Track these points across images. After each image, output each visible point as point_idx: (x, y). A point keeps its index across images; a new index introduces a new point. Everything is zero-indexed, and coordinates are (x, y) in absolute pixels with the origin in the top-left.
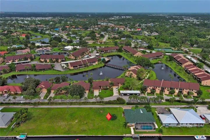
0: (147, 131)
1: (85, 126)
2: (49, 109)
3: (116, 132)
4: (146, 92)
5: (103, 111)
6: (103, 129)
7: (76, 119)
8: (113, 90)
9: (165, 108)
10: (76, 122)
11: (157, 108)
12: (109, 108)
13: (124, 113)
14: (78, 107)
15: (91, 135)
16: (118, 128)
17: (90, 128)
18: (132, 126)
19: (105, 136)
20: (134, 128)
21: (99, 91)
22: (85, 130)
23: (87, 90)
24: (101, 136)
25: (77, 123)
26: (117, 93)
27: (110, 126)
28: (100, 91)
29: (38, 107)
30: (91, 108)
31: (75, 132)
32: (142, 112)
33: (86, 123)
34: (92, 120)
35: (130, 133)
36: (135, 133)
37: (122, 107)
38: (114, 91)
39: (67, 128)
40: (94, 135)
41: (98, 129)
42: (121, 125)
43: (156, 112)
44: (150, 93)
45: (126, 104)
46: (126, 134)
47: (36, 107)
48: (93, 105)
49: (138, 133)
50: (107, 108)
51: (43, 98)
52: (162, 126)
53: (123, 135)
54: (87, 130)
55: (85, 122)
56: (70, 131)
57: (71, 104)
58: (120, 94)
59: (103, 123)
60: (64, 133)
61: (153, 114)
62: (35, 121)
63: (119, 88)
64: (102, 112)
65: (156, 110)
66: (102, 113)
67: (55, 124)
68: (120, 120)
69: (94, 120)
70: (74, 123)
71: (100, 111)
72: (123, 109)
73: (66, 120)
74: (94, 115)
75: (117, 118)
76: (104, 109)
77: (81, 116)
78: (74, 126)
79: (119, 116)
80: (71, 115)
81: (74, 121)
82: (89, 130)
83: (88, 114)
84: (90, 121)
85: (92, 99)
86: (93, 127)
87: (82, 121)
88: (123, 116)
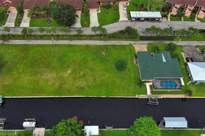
0: (169, 90)
1: (83, 81)
2: (26, 48)
3: (125, 90)
4: (170, 14)
5: (106, 53)
6: (108, 85)
7: (68, 67)
8: (118, 10)
9: (197, 47)
10: (69, 72)
11: (185, 46)
12: (114, 46)
13: (136, 57)
14: (69, 44)
15: (92, 97)
16: (128, 85)
17: (90, 84)
18: (147, 82)
19: (110, 97)
20: (150, 86)
21: (98, 11)
22: (83, 88)
23: (79, 10)
24: (105, 97)
25: (70, 74)
26: (125, 14)
27: (117, 81)
28: (100, 12)
29: (10, 43)
30: (87, 46)
31: (70, 91)
32: (164, 60)
33: (84, 76)
34: (91, 70)
35: (146, 93)
36: (152, 92)
37: (134, 45)
38: (120, 10)
39: (57, 84)
40: (95, 97)
41: (101, 85)
42: (132, 78)
43: (183, 54)
44: (175, 16)
45: (138, 39)
46: (139, 94)
47: (6, 43)
48: (90, 39)
49: (156, 94)
50: (111, 45)
51: (14, 23)
52: (190, 82)
53: (136, 96)
55: (82, 73)
56: (62, 89)
57: (58, 37)
58: (130, 18)
59: (107, 75)
60: (54, 93)
61: (179, 60)
62: (10, 70)
63: (128, 4)
64: (105, 55)
65: (183, 51)
66: (105, 56)
67: (39, 76)
68: (131, 71)
69: (94, 69)
70: (65, 75)
71: (101, 52)
72: (135, 48)
73: (54, 69)
74: (94, 60)
75: (127, 67)
76: (107, 49)
77: (74, 61)
78: (67, 80)
79: (129, 62)
80: (60, 60)
81: (66, 71)
82: (89, 87)
83: (85, 57)
84: (88, 71)
85: (88, 28)
86: (93, 82)
87: (77, 71)
88: (135, 62)
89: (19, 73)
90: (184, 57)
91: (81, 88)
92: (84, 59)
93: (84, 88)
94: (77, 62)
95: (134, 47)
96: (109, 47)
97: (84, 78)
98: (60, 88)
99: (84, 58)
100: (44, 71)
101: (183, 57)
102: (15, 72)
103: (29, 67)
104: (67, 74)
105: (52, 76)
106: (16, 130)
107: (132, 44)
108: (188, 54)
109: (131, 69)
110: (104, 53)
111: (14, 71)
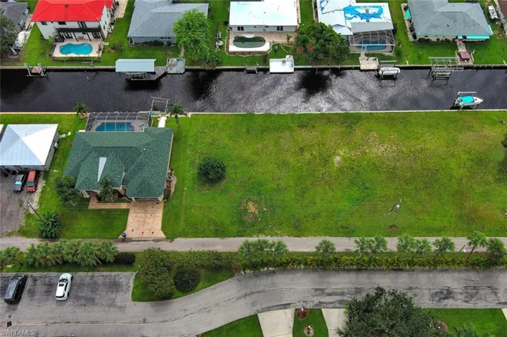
1: (304, 140)
5: (245, 210)
6: (248, 132)
7: (341, 170)
10: (338, 158)
17: (288, 133)
33: (302, 150)
34: (285, 164)
41: (263, 131)
52: (64, 136)
53: (192, 115)
54: (296, 128)
55: (307, 155)
56: (346, 124)
59: (247, 153)
64: (250, 204)
66: (249, 200)
67: (404, 150)
68: (188, 162)
69: (278, 167)
70: (345, 152)
71: (259, 213)
72: (159, 226)
73: (374, 164)
74: (279, 189)
75: (196, 171)
76: (242, 222)
77: (329, 186)
78: (338, 142)
79: (189, 183)
80: (367, 188)
81: (345, 160)
82: (289, 128)
83: (302, 196)
84: (292, 160)
85: (300, 306)
86: (280, 138)
87: (318, 160)
88: (174, 180)
89: (453, 156)
90: (36, 197)
91: (306, 126)
92: (304, 192)
93: (299, 127)
94: (323, 183)
95: (163, 229)
96: (234, 229)
97: (301, 146)
98: (351, 127)
99: (306, 195)
100: (398, 161)
101: (40, 198)
102: (464, 157)
103: (437, 171)
104: (342, 153)
105: (375, 150)
106: (408, 65)
107: (167, 238)
108: (21, 205)
109: (188, 165)
110: (252, 208)
111: (468, 159)
